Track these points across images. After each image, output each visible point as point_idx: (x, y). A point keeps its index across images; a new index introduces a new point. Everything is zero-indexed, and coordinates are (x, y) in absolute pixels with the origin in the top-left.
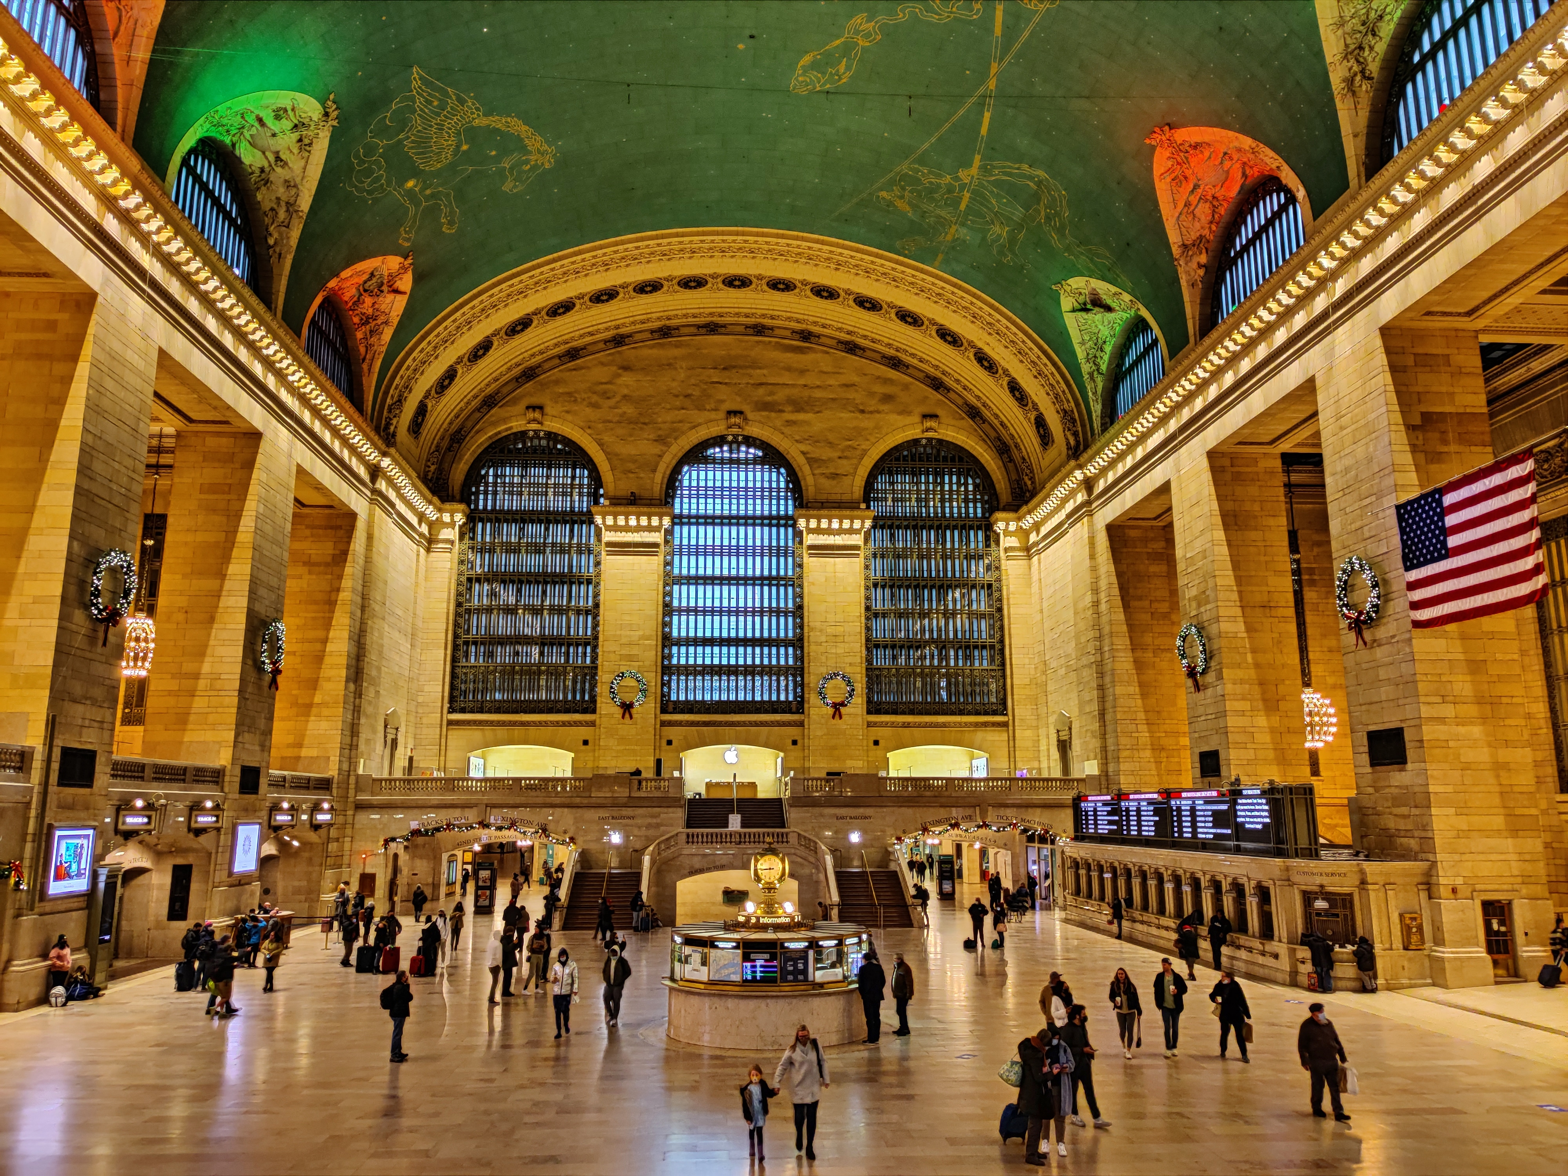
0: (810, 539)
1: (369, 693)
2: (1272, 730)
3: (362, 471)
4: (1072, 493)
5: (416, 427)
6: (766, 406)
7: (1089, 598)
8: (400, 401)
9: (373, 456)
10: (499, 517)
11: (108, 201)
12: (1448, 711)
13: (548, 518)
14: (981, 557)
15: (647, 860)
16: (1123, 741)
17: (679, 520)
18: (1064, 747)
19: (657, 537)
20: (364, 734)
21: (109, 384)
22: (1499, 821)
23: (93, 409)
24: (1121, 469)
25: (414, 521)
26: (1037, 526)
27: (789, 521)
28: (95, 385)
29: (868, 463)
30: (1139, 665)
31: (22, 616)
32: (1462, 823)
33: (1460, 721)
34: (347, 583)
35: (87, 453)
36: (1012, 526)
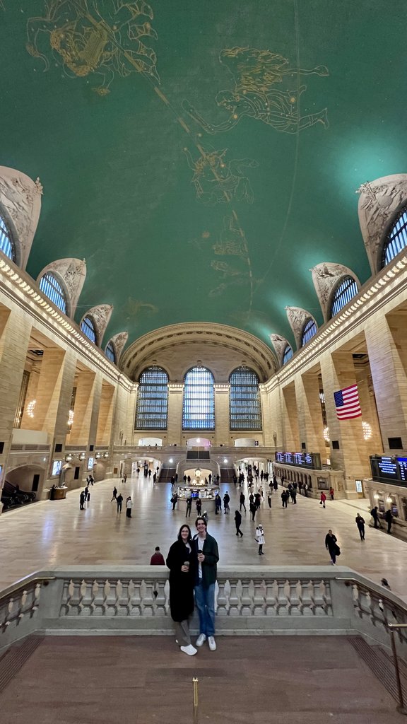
0: (216, 390)
1: (117, 427)
2: (317, 438)
3: (116, 378)
4: (275, 380)
5: (128, 366)
6: (206, 359)
7: (279, 405)
8: (125, 361)
9: (119, 374)
10: (146, 385)
11: (69, 332)
12: (347, 437)
13: (157, 385)
14: (255, 393)
15: (178, 466)
16: (287, 439)
17: (186, 385)
18: (275, 439)
19: (181, 390)
20: (116, 436)
21: (68, 368)
22: (359, 462)
23: (64, 374)
24: (285, 376)
25: (127, 386)
26: (268, 387)
27: (211, 385)
28: (65, 369)
29: (230, 372)
30: (291, 421)
31: (49, 417)
32: (351, 462)
33: (350, 440)
34: (113, 402)
35: (63, 383)
36: (263, 386)
